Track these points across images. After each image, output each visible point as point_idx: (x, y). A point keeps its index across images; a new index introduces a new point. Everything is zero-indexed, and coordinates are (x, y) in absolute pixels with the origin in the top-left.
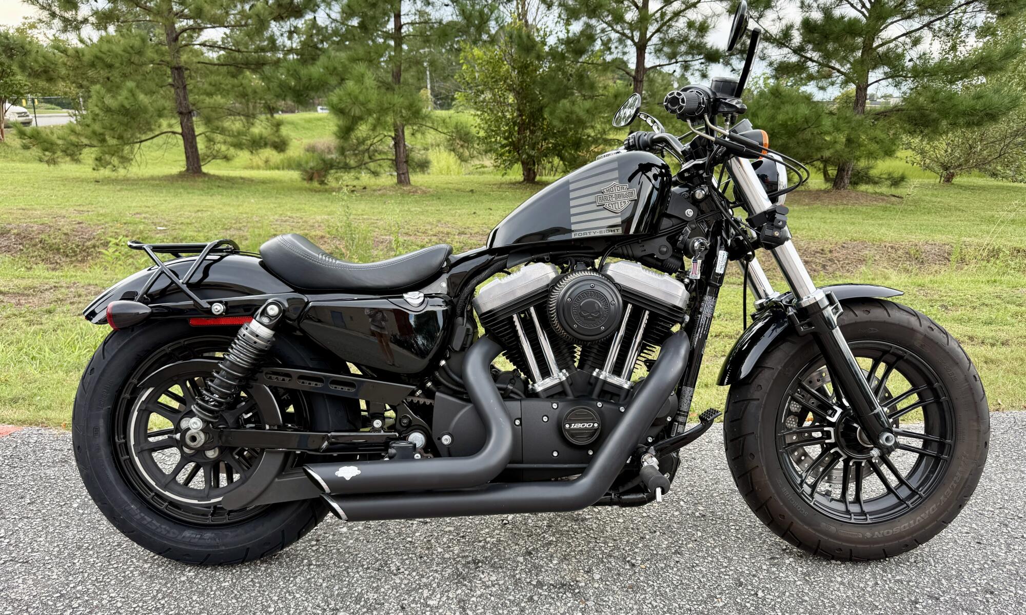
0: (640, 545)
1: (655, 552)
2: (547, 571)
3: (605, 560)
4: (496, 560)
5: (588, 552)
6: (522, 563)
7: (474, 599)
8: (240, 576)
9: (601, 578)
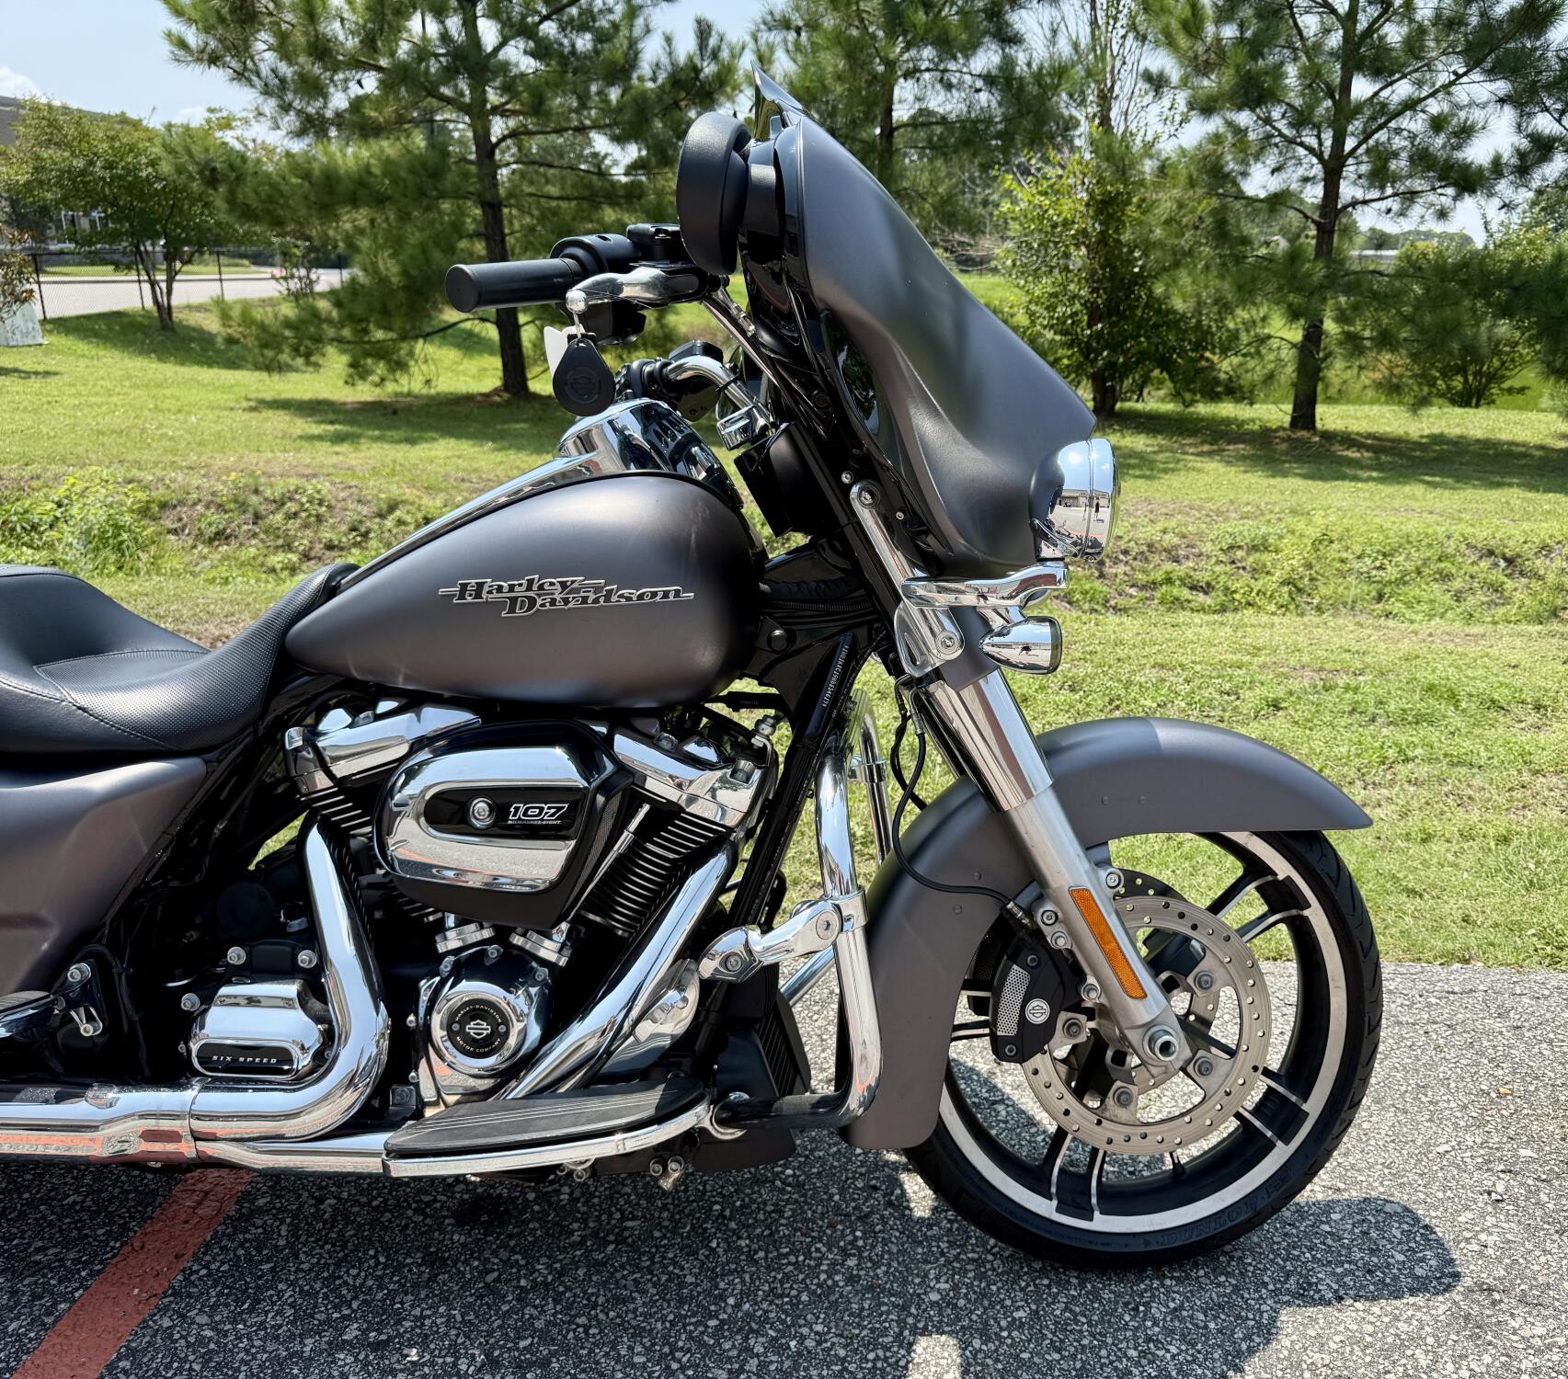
8: (1037, 1292)
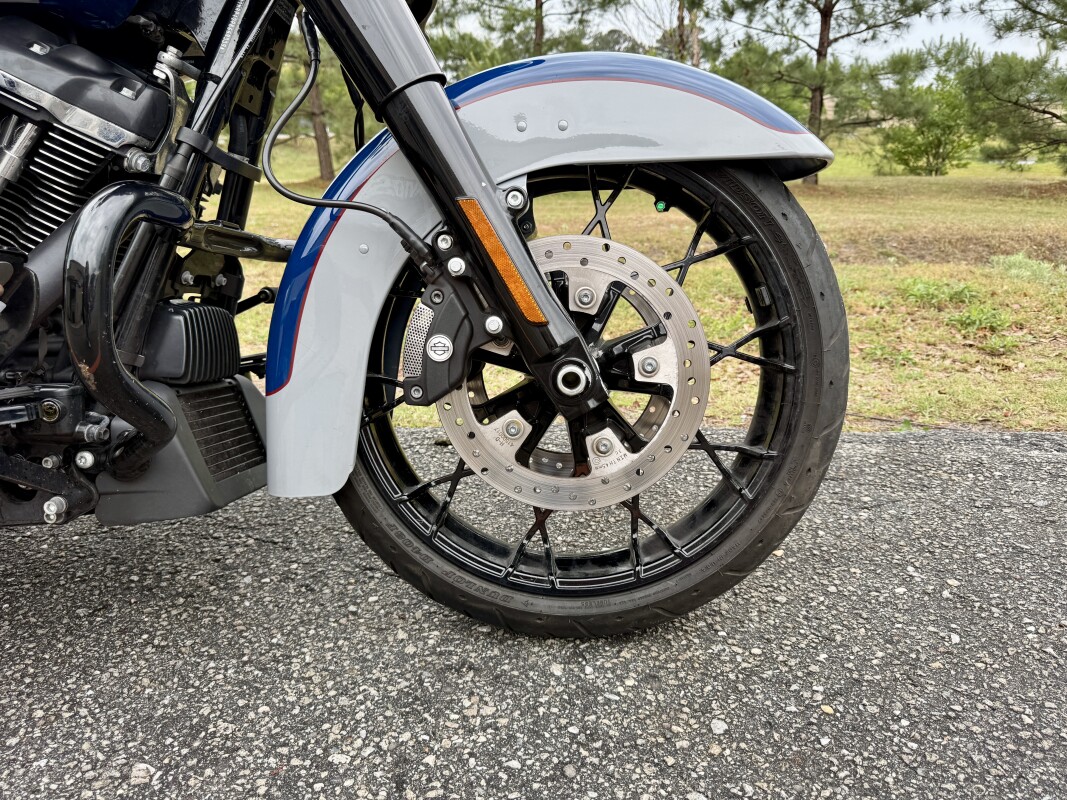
0: (823, 657)
1: (855, 676)
2: (608, 702)
3: (742, 687)
4: (506, 667)
5: (706, 664)
6: (558, 679)
7: (430, 760)
9: (726, 732)
